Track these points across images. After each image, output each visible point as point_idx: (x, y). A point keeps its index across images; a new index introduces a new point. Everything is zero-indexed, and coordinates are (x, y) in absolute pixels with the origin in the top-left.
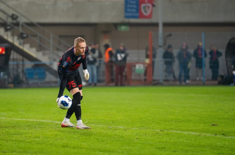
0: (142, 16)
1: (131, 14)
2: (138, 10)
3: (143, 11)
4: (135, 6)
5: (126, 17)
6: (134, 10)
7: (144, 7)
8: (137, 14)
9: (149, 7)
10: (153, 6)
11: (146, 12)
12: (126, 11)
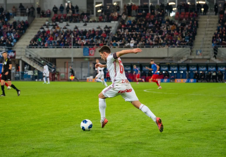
0: (90, 55)
1: (86, 54)
2: (89, 52)
3: (91, 53)
4: (87, 51)
5: (84, 55)
6: (87, 53)
7: (91, 52)
8: (88, 54)
9: (93, 51)
10: (95, 51)
11: (92, 53)
12: (84, 53)
